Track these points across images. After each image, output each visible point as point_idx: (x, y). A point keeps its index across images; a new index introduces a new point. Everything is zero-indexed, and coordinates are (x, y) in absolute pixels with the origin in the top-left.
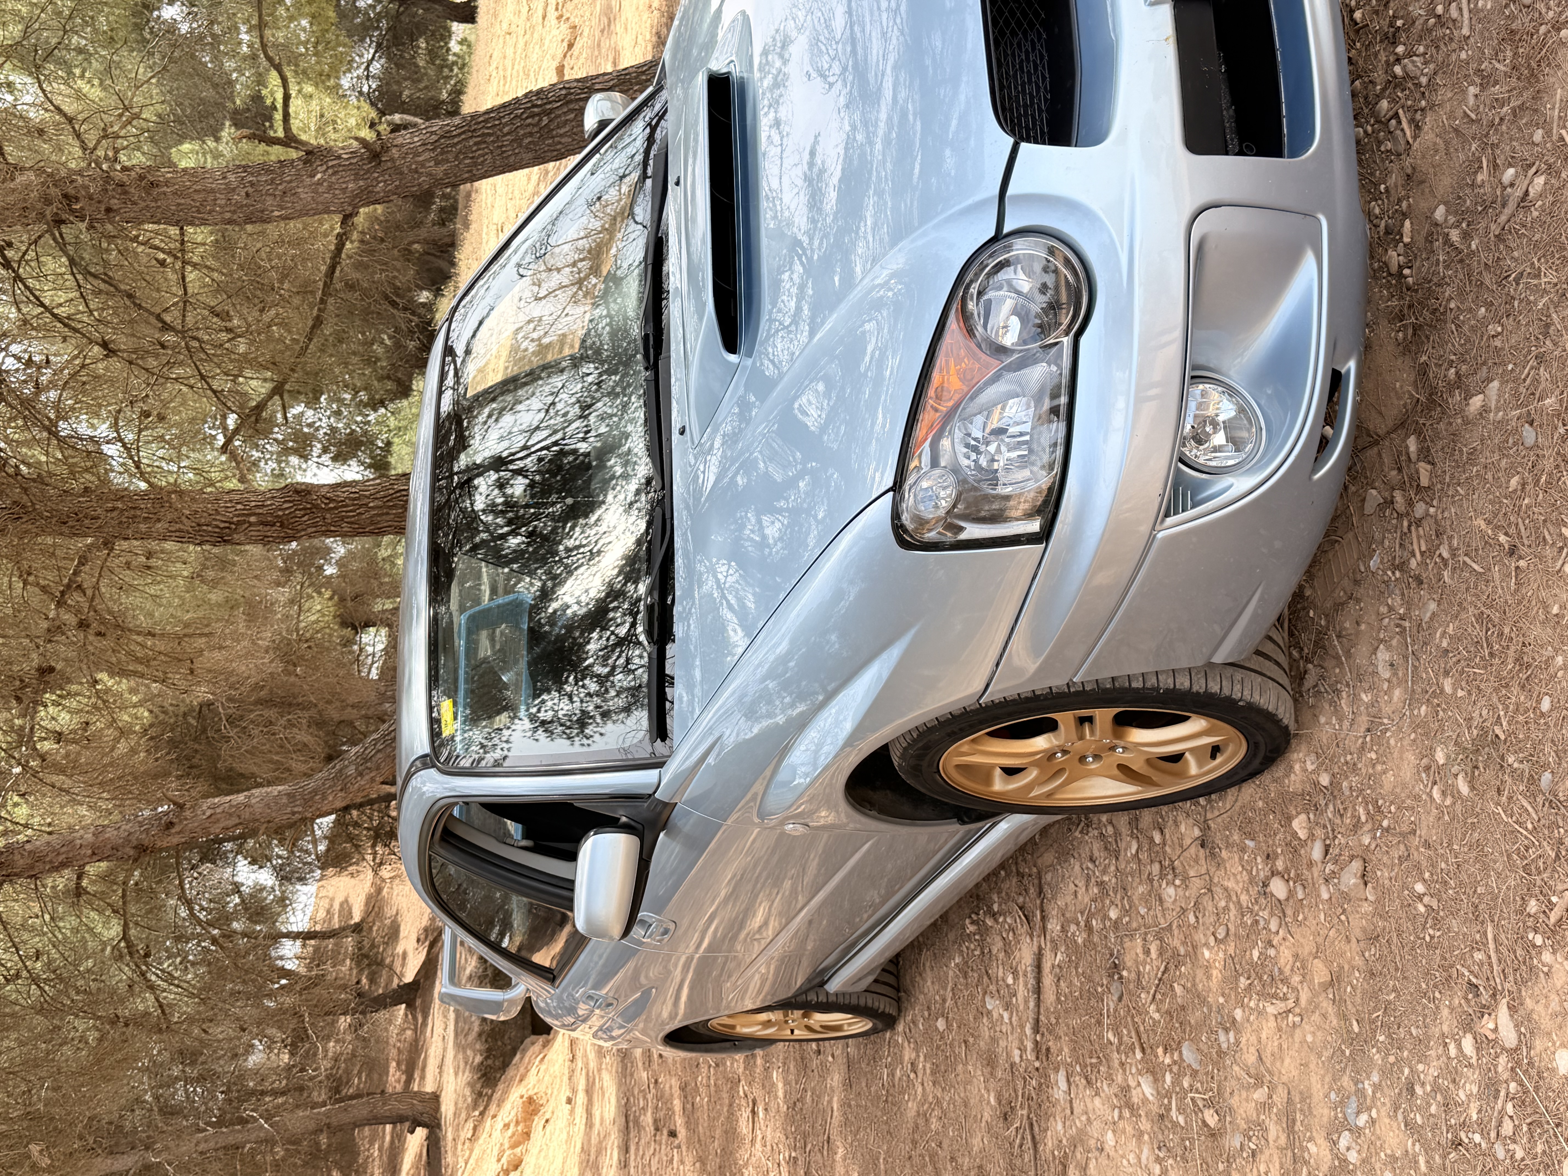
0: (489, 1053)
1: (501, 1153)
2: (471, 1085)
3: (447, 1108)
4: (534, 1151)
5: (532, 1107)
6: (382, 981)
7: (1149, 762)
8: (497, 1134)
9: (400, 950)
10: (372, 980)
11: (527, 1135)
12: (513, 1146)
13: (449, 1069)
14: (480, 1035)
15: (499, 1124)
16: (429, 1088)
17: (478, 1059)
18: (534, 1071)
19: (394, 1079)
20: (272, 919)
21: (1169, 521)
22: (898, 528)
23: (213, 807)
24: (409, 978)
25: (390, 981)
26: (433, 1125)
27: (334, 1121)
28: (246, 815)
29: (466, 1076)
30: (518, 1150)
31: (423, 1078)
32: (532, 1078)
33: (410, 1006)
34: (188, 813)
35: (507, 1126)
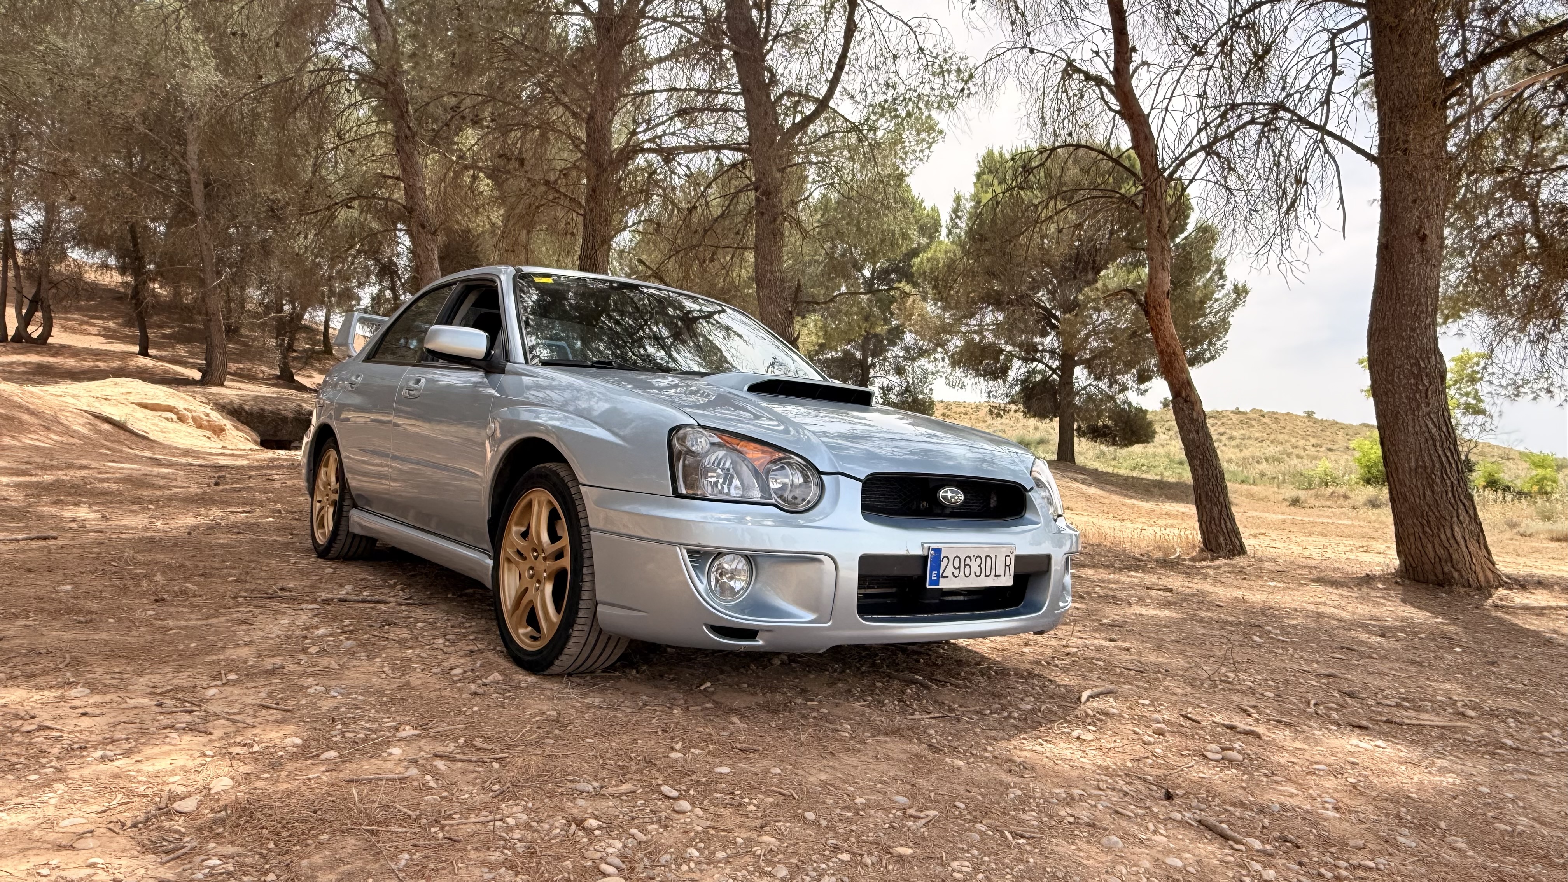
0: (250, 414)
1: (190, 411)
2: (231, 402)
3: (215, 390)
4: (190, 430)
5: (219, 431)
6: (295, 364)
7: (531, 601)
8: (202, 409)
9: (314, 374)
10: (295, 358)
11: (200, 426)
12: (194, 418)
13: (240, 392)
14: (262, 409)
15: (208, 411)
16: (226, 383)
17: (247, 408)
18: (241, 434)
19: (233, 366)
20: (339, 304)
21: (685, 552)
22: (679, 427)
23: (432, 250)
24: (296, 378)
25: (295, 368)
26: (203, 382)
27: (213, 324)
28: (426, 267)
29: (236, 400)
30: (191, 421)
31: (233, 380)
32: (236, 433)
33: (278, 377)
34: (429, 236)
35: (207, 415)
